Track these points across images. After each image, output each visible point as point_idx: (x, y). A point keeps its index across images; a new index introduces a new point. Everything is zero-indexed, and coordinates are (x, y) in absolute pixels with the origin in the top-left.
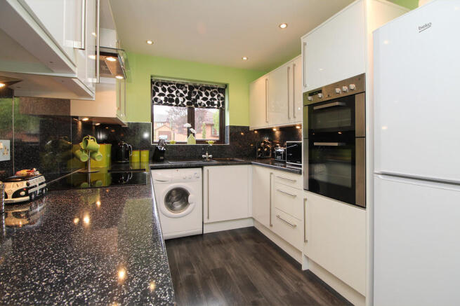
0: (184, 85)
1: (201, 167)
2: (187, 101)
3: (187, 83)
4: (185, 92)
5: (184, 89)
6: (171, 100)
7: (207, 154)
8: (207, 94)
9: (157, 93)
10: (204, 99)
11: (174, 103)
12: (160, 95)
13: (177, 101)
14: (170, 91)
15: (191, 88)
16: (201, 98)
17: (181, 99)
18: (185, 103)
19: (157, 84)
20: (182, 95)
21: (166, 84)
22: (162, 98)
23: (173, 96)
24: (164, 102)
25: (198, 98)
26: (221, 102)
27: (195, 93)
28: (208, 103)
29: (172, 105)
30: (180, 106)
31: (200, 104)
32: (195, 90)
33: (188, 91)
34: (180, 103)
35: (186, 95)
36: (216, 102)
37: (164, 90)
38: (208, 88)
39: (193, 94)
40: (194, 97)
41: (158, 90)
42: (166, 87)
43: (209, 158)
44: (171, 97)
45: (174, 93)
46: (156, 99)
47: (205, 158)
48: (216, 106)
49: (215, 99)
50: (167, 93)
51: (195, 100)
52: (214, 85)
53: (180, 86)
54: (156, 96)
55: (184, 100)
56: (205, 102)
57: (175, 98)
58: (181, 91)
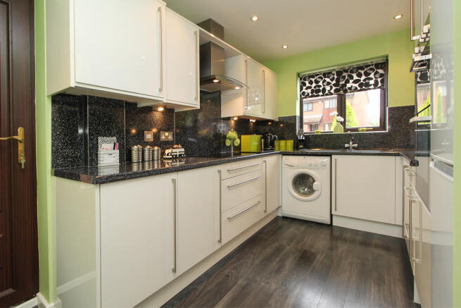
0: (330, 73)
1: (330, 155)
2: (334, 88)
3: (334, 70)
4: (332, 80)
5: (331, 77)
6: (318, 91)
7: (351, 143)
8: (360, 75)
9: (304, 88)
10: (355, 82)
11: (321, 94)
12: (307, 88)
13: (324, 90)
14: (317, 82)
15: (339, 73)
16: (351, 81)
17: (328, 88)
18: (332, 91)
19: (305, 79)
20: (328, 84)
21: (313, 77)
22: (309, 91)
23: (320, 86)
24: (310, 95)
25: (347, 82)
26: (379, 80)
27: (344, 77)
28: (361, 85)
29: (318, 96)
30: (327, 95)
31: (350, 88)
32: (344, 74)
33: (336, 77)
34: (327, 92)
35: (334, 82)
36: (372, 82)
37: (311, 83)
38: (362, 68)
39: (341, 79)
40: (343, 82)
41: (305, 84)
42: (313, 80)
43: (354, 148)
44: (317, 88)
45: (321, 84)
46: (303, 93)
47: (348, 148)
48: (372, 87)
49: (372, 79)
50: (314, 85)
51: (345, 85)
52: (369, 62)
53: (326, 75)
54: (304, 90)
55: (331, 88)
56: (357, 85)
57: (321, 88)
58: (328, 80)
